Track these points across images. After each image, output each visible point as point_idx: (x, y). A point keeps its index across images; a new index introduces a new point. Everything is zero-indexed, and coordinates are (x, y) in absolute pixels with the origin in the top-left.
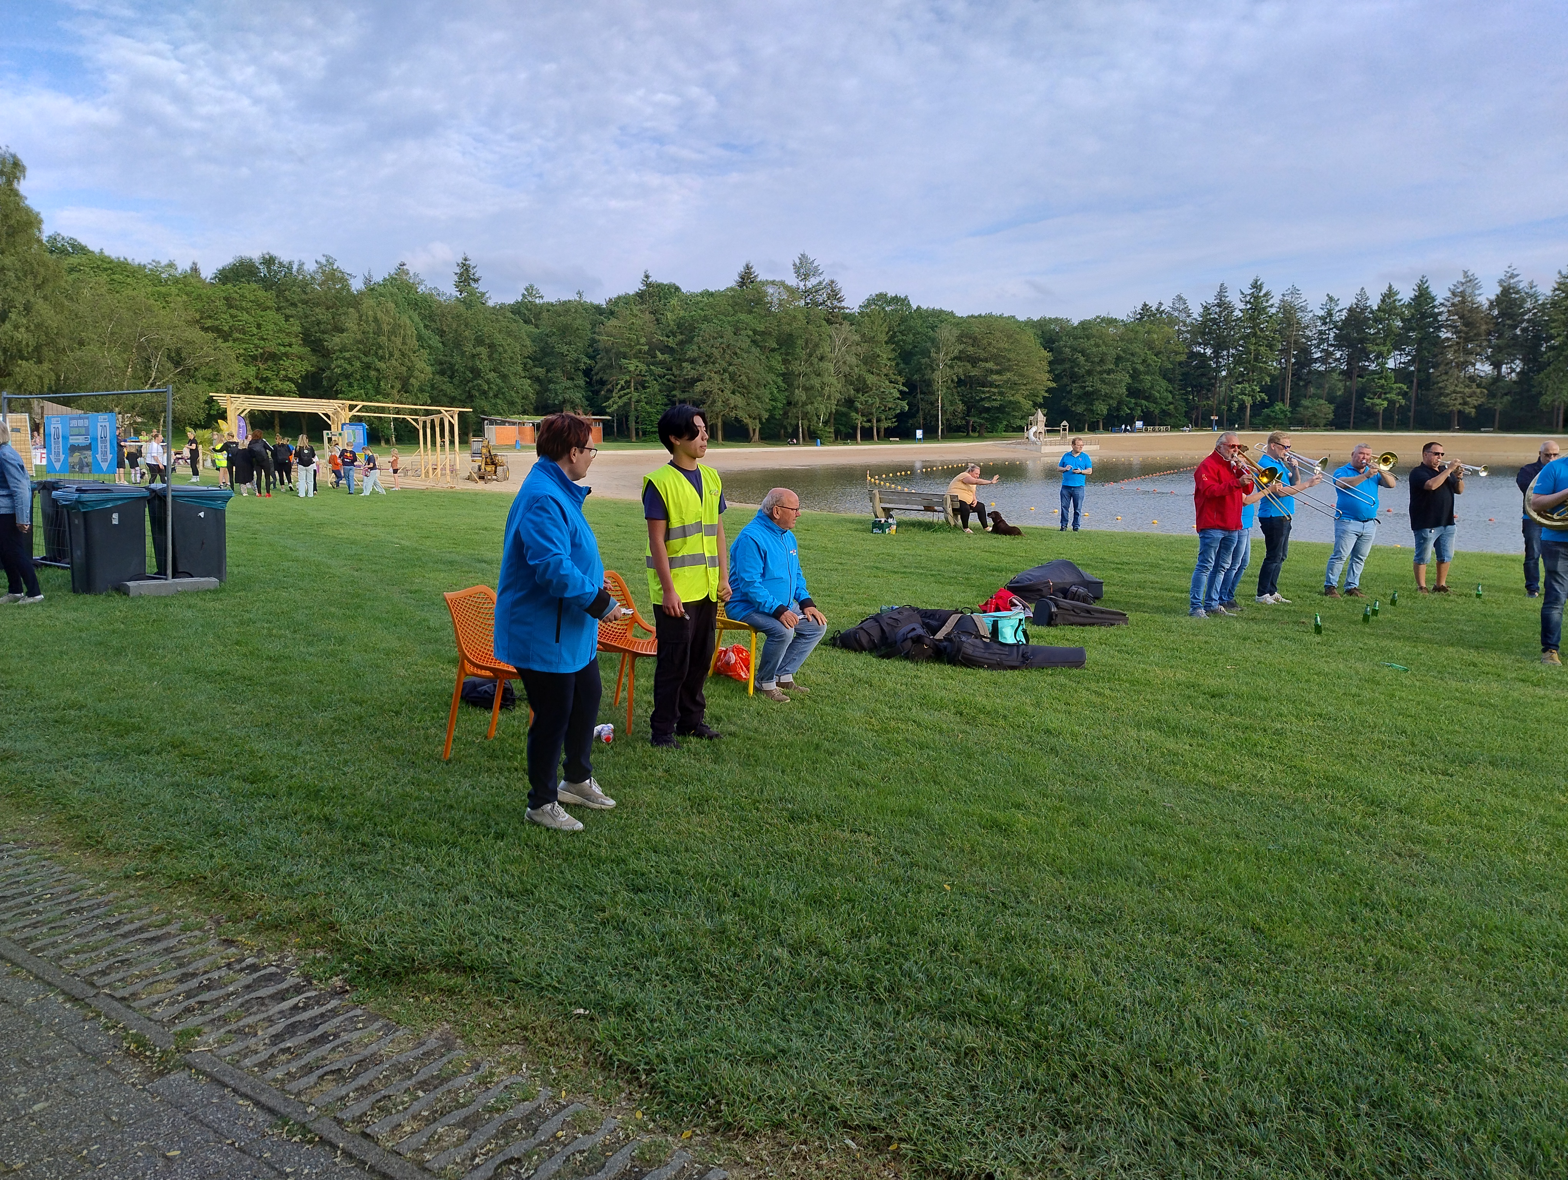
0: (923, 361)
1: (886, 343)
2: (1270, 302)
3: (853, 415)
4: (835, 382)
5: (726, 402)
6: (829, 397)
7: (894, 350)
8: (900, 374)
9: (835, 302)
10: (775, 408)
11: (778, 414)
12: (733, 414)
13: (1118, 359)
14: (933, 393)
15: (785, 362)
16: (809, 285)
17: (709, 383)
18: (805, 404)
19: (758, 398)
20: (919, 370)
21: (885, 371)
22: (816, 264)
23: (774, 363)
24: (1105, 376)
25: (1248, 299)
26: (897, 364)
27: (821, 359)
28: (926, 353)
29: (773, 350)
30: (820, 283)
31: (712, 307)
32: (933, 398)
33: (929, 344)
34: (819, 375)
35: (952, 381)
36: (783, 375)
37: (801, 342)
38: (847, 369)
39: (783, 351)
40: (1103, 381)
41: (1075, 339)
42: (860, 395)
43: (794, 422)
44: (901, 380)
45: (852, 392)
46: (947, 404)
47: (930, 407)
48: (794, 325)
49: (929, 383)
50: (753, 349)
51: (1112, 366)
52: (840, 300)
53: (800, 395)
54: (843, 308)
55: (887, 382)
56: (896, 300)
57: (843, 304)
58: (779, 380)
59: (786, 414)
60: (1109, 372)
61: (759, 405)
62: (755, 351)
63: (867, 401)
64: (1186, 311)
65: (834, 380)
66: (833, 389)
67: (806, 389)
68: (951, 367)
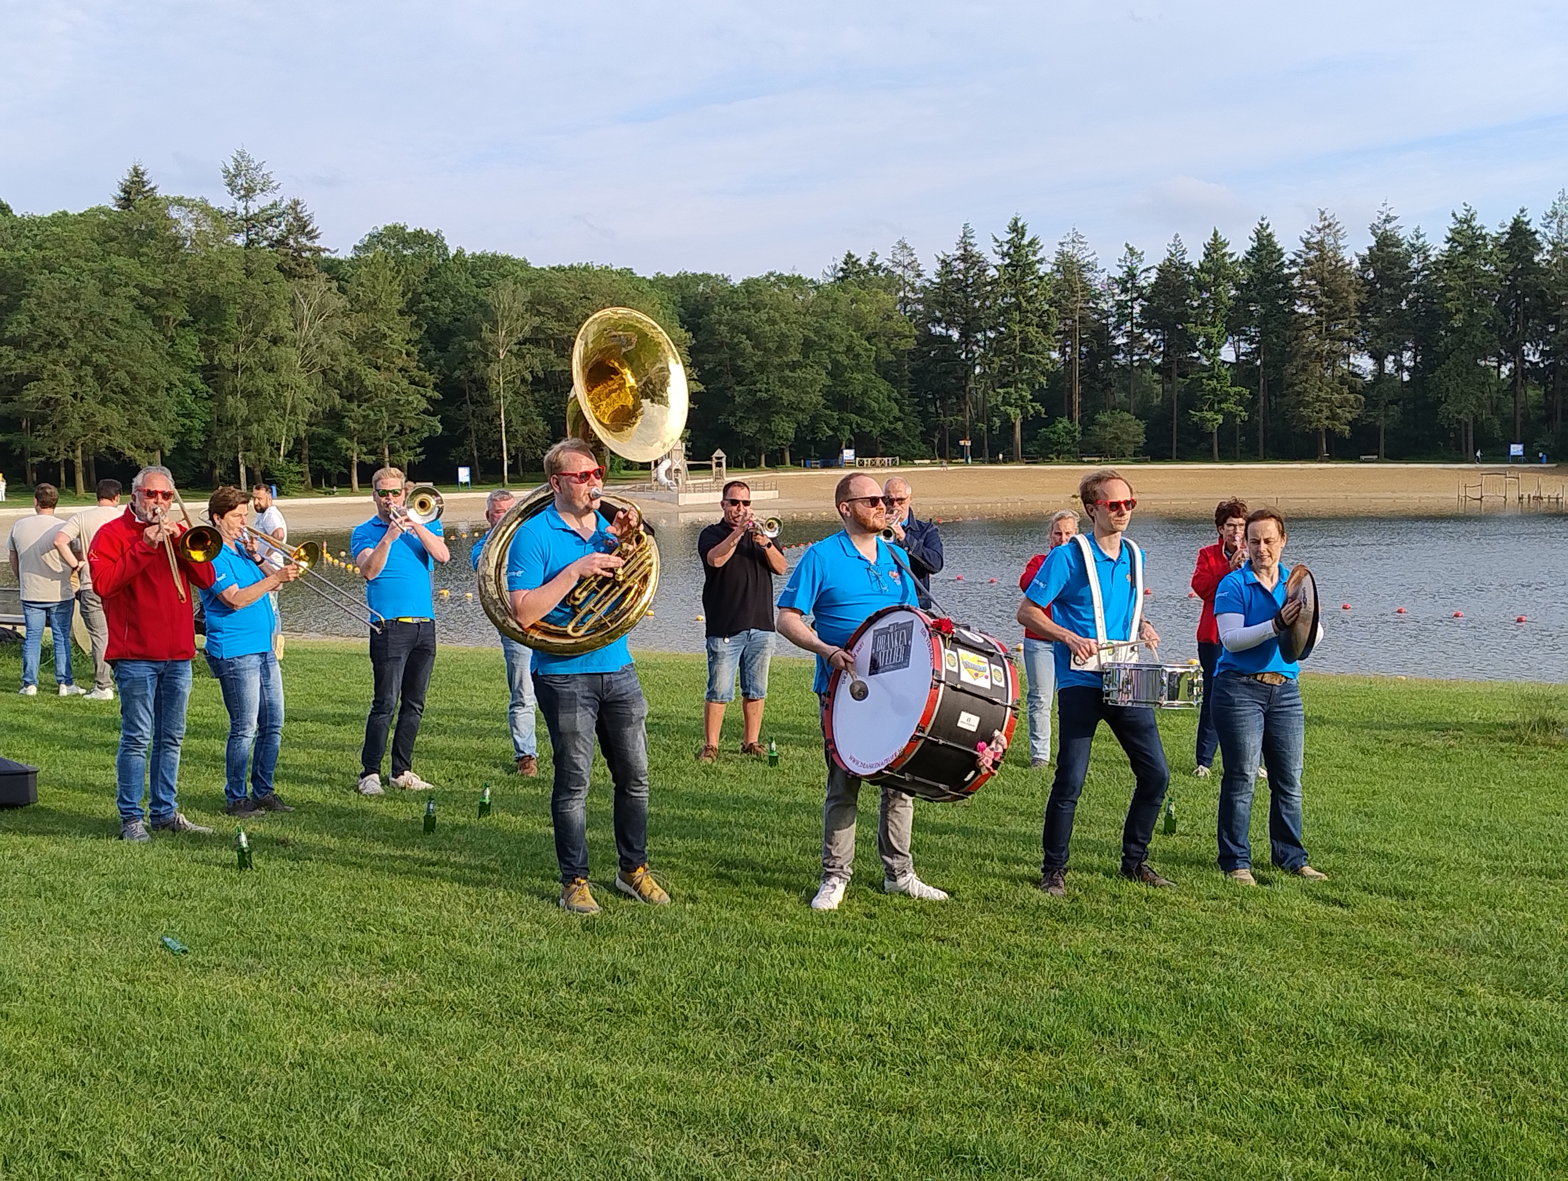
0: (470, 345)
1: (401, 313)
2: (1039, 256)
3: (343, 441)
4: (304, 384)
5: (88, 420)
6: (293, 412)
7: (414, 325)
8: (429, 367)
9: (303, 240)
10: (190, 430)
11: (197, 440)
12: (103, 441)
13: (807, 345)
14: (489, 402)
15: (205, 345)
16: (254, 209)
17: (52, 384)
18: (247, 422)
19: (153, 412)
20: (464, 361)
21: (400, 363)
22: (264, 171)
23: (185, 349)
24: (787, 372)
25: (1006, 247)
26: (423, 351)
27: (275, 341)
28: (474, 332)
29: (183, 324)
30: (274, 205)
31: (61, 243)
32: (491, 411)
33: (478, 316)
34: (271, 370)
35: (524, 380)
36: (203, 368)
37: (233, 310)
38: (324, 360)
39: (202, 325)
40: (783, 381)
41: (736, 310)
42: (354, 406)
43: (228, 455)
44: (431, 379)
45: (338, 400)
46: (516, 420)
47: (486, 427)
48: (222, 277)
49: (482, 384)
50: (140, 323)
51: (797, 357)
52: (312, 236)
53: (236, 406)
54: (318, 250)
55: (405, 383)
56: (419, 237)
57: (317, 243)
58: (197, 380)
59: (210, 442)
60: (794, 366)
61: (154, 425)
62: (145, 325)
63: (366, 417)
64: (913, 266)
65: (301, 379)
66: (299, 394)
67: (248, 395)
68: (520, 356)
